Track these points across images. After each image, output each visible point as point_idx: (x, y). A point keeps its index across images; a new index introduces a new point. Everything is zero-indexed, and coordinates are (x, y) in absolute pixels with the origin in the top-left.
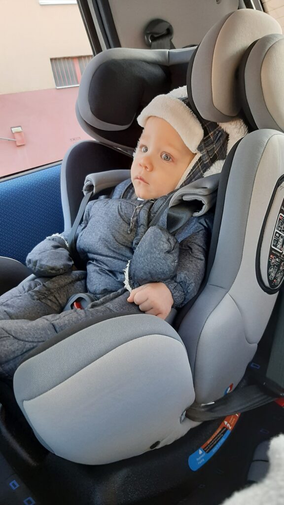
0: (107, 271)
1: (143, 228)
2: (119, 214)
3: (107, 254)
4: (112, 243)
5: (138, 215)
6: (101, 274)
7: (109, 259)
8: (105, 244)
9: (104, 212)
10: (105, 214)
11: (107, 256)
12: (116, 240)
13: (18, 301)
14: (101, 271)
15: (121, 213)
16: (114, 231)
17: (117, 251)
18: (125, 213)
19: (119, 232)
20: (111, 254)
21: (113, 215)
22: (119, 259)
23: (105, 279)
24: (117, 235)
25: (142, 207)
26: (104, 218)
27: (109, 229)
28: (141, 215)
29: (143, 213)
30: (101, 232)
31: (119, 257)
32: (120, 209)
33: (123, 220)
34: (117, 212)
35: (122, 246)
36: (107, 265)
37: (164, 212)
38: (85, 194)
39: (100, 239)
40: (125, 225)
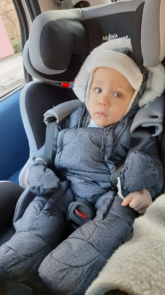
0: (91, 182)
1: (110, 147)
2: (91, 140)
3: (90, 170)
4: (91, 162)
5: (105, 140)
6: (86, 184)
7: (91, 174)
8: (86, 164)
9: (78, 140)
10: (79, 141)
11: (89, 172)
12: (94, 160)
13: (40, 222)
14: (86, 183)
15: (92, 140)
16: (90, 153)
17: (96, 167)
18: (95, 140)
19: (94, 154)
20: (93, 170)
21: (86, 142)
22: (99, 173)
23: (91, 187)
24: (94, 156)
25: (108, 134)
26: (79, 145)
27: (86, 153)
28: (108, 139)
29: (109, 138)
30: (81, 156)
31: (99, 171)
32: (91, 137)
33: (95, 144)
34: (89, 139)
35: (99, 163)
36: (91, 178)
37: (124, 134)
38: (47, 124)
39: (81, 160)
40: (97, 148)
